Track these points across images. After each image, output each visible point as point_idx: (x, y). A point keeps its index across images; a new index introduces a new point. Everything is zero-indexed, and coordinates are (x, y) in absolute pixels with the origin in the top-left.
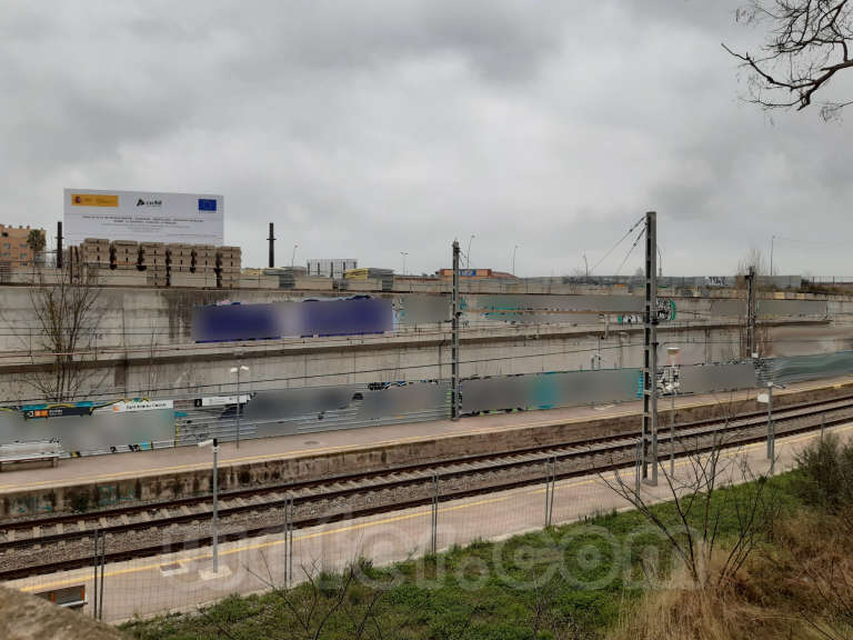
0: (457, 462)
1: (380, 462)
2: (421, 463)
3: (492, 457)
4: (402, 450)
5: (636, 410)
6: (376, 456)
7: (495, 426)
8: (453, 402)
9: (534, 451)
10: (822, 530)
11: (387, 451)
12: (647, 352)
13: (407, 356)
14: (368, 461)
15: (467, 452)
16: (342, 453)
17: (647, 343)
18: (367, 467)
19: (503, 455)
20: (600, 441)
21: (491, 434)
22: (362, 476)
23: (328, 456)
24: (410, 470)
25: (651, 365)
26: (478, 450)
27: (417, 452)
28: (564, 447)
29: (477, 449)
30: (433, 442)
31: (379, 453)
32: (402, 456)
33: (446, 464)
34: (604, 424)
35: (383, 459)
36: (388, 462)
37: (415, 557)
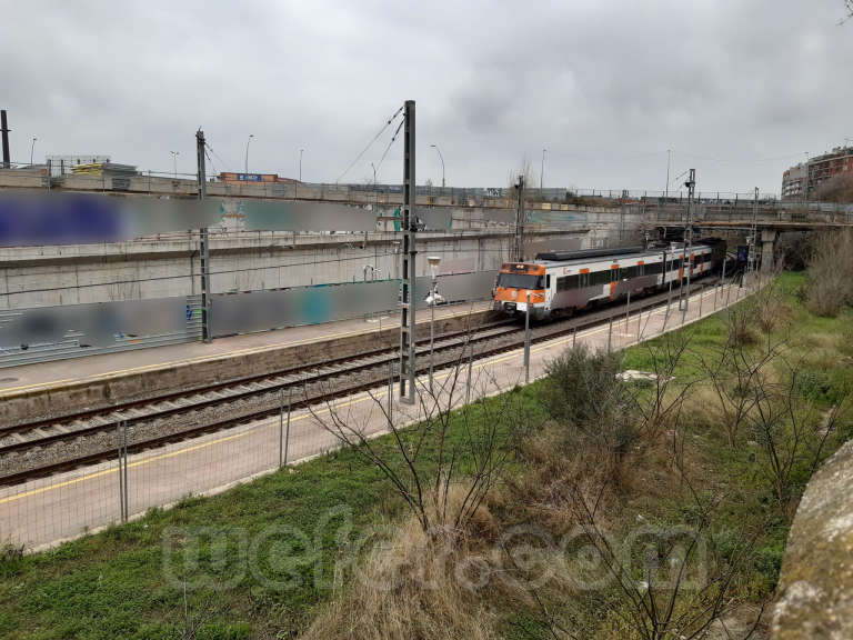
0: (203, 391)
1: (101, 397)
2: (157, 396)
3: (247, 382)
4: (132, 383)
5: (396, 323)
6: (96, 391)
7: (253, 346)
8: (204, 322)
9: (297, 371)
10: (567, 448)
11: (111, 385)
12: (406, 262)
13: (149, 269)
14: (85, 398)
15: (218, 378)
16: (48, 392)
17: (406, 253)
18: (84, 405)
19: (260, 379)
20: (369, 355)
21: (247, 356)
22: (75, 417)
23: (26, 396)
24: (141, 405)
25: (409, 276)
26: (231, 374)
27: (152, 383)
28: (330, 364)
29: (229, 374)
30: (172, 370)
31: (100, 388)
32: (132, 389)
33: (188, 394)
34: (375, 337)
35: (107, 394)
36: (114, 396)
37: (95, 531)
